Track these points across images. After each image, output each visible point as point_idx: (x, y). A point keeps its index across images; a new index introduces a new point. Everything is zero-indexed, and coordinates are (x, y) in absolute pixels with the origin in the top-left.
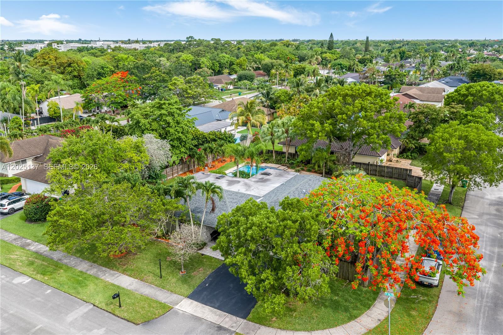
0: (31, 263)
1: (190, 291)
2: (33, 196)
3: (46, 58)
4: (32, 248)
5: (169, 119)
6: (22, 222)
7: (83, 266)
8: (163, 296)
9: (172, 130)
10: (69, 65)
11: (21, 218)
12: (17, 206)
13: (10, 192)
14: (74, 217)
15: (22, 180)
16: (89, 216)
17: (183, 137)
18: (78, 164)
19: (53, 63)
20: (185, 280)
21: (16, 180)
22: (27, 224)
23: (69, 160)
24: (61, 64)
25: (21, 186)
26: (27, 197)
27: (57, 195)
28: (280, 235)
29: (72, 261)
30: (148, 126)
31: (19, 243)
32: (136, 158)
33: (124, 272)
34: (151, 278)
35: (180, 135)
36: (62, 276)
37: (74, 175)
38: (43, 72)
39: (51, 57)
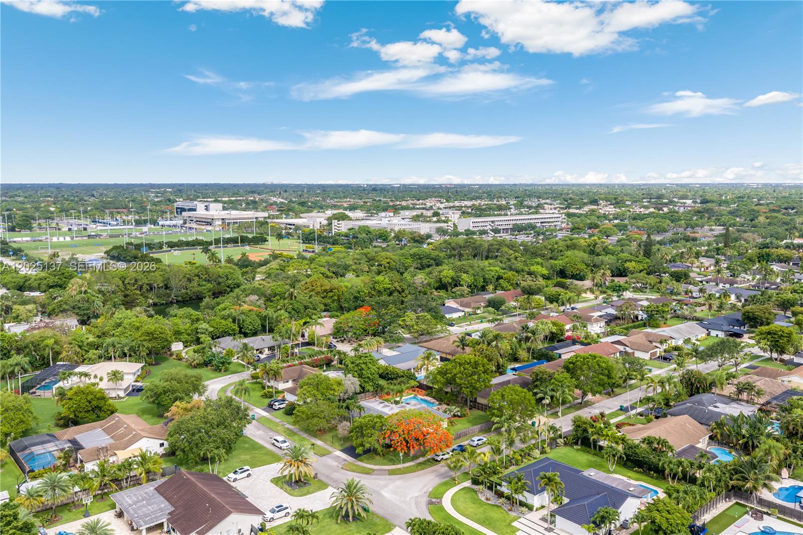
0: (285, 432)
1: (341, 449)
2: (289, 402)
3: (314, 285)
4: (286, 426)
5: (363, 366)
6: (283, 414)
7: (305, 435)
8: (330, 449)
9: (364, 372)
10: (331, 291)
11: (283, 412)
12: (281, 406)
13: (279, 398)
14: (303, 412)
15: (285, 392)
16: (309, 413)
17: (370, 376)
18: (310, 389)
19: (319, 289)
20: (341, 445)
21: (283, 392)
22: (285, 416)
23: (306, 387)
24: (325, 291)
25: (284, 396)
26: (287, 402)
27: (301, 403)
28: (366, 426)
29: (302, 434)
30: (352, 369)
31: (281, 423)
32: (337, 388)
33: (320, 440)
34: (329, 443)
35: (369, 375)
36: (296, 438)
37: (307, 394)
38: (310, 297)
39: (318, 284)
